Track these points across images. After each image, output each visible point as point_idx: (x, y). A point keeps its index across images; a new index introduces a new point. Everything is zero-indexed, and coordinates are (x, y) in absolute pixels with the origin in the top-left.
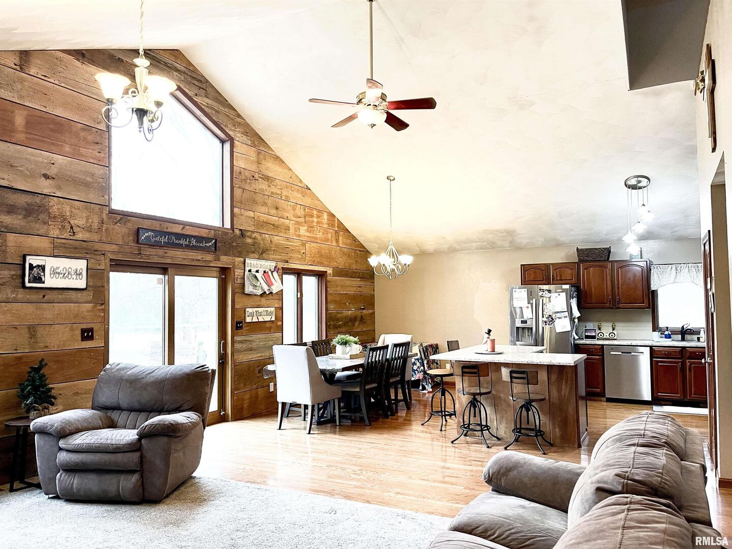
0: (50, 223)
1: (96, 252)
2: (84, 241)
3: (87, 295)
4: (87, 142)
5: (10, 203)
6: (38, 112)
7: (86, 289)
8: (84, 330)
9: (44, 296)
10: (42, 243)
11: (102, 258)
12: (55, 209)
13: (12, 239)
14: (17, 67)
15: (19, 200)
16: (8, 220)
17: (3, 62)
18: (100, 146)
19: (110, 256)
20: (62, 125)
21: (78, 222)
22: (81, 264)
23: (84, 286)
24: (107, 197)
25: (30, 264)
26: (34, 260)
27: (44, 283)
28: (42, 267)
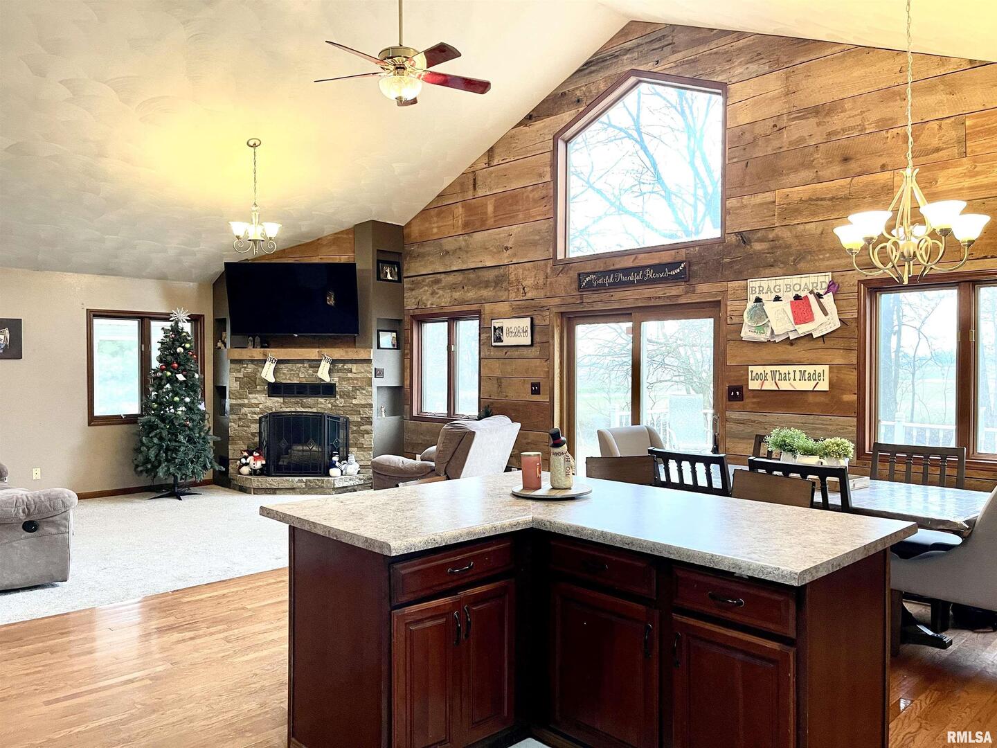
0: (510, 288)
1: (542, 309)
2: (533, 299)
3: (535, 351)
4: (535, 201)
5: (486, 279)
6: (501, 195)
7: (532, 345)
8: (533, 385)
9: (506, 353)
10: (504, 307)
11: (548, 313)
12: (513, 275)
13: (488, 308)
14: (487, 166)
15: (491, 275)
16: (486, 293)
17: (478, 168)
18: (546, 199)
19: (555, 310)
20: (517, 196)
21: (529, 282)
22: (526, 322)
23: (530, 343)
24: (551, 250)
25: (494, 327)
26: (496, 323)
27: (502, 341)
28: (501, 328)
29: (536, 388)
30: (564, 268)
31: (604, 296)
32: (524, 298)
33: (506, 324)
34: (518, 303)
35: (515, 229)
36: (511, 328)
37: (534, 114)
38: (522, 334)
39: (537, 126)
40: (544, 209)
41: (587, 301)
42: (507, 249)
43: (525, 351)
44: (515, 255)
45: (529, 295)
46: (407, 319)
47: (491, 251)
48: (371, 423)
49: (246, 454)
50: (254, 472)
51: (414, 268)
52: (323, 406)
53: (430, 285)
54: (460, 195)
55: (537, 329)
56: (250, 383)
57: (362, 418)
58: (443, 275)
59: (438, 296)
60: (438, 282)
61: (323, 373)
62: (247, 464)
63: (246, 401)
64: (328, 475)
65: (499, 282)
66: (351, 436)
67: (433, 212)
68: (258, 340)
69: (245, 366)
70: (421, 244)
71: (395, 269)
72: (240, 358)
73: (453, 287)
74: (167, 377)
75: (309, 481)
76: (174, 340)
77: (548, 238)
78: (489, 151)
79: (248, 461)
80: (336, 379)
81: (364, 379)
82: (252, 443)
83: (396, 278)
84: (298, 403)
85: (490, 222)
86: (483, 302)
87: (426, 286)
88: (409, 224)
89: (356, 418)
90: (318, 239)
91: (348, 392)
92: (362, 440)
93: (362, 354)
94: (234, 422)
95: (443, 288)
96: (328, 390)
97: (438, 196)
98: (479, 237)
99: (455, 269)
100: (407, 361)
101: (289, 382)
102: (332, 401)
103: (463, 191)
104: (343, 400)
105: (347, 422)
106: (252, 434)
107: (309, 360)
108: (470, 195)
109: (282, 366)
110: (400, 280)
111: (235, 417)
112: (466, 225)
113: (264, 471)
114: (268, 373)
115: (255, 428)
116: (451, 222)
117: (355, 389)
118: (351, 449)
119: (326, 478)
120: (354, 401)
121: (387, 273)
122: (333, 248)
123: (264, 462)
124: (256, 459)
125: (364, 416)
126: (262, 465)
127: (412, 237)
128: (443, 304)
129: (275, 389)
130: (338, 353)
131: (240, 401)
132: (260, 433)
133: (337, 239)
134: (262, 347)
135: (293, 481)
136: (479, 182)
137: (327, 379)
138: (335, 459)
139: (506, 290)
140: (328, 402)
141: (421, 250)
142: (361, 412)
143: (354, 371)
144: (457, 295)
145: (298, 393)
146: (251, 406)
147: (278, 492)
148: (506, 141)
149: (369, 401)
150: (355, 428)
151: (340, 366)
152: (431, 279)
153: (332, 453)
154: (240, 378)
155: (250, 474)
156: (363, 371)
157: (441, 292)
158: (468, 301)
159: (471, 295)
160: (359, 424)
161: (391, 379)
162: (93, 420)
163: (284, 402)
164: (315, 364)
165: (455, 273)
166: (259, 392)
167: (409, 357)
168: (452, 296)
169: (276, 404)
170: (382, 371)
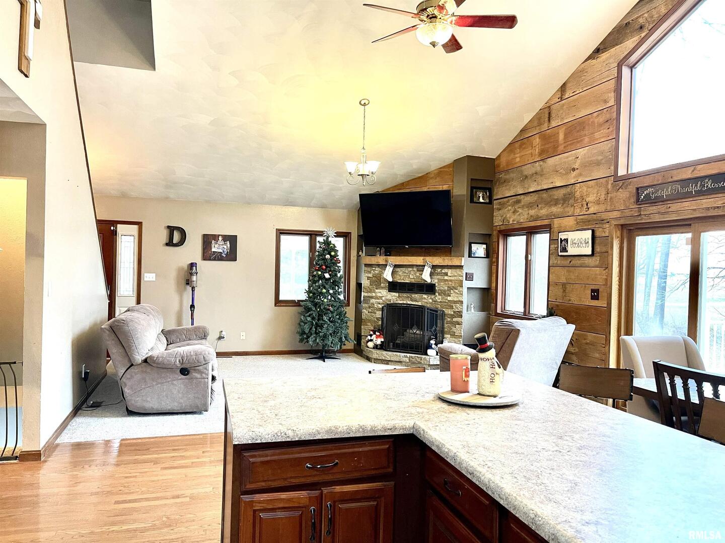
0: (575, 205)
1: (603, 222)
2: (595, 214)
3: (595, 261)
4: (600, 125)
5: (556, 197)
6: (570, 124)
7: (593, 254)
8: (593, 291)
9: (570, 262)
10: (570, 222)
11: (607, 226)
12: (578, 193)
13: (556, 223)
14: (560, 100)
15: (560, 193)
16: (555, 210)
17: (553, 103)
18: (609, 121)
19: (614, 223)
20: (584, 122)
21: (591, 198)
22: (588, 234)
23: (590, 253)
24: (612, 168)
25: (561, 239)
26: (563, 236)
27: (567, 252)
28: (566, 240)
29: (595, 295)
30: (623, 183)
31: (661, 208)
32: (587, 213)
33: (571, 236)
34: (582, 217)
35: (581, 152)
36: (575, 240)
37: (602, 47)
38: (584, 245)
39: (603, 58)
40: (607, 131)
41: (645, 213)
42: (574, 170)
43: (587, 261)
44: (580, 175)
45: (592, 210)
46: (495, 233)
47: (561, 173)
48: (461, 316)
49: (372, 333)
50: (376, 347)
51: (502, 192)
52: (426, 301)
53: (513, 205)
54: (537, 128)
55: (597, 241)
56: (377, 281)
57: (454, 312)
58: (522, 196)
59: (518, 214)
60: (519, 202)
61: (426, 276)
62: (371, 340)
63: (374, 294)
64: (426, 354)
65: (565, 200)
66: (446, 325)
67: (517, 145)
68: (383, 250)
69: (374, 269)
70: (507, 171)
71: (487, 194)
72: (370, 263)
73: (530, 206)
74: (319, 275)
75: (412, 357)
76: (324, 250)
77: (610, 157)
78: (562, 86)
79: (372, 338)
80: (436, 281)
81: (457, 282)
82: (377, 325)
83: (488, 201)
84: (408, 297)
85: (561, 148)
86: (553, 217)
87: (510, 206)
88: (499, 156)
89: (450, 312)
90: (427, 174)
91: (445, 291)
92: (454, 329)
93: (455, 262)
94: (365, 309)
95: (523, 207)
96: (429, 289)
97: (521, 131)
98: (551, 161)
99: (532, 190)
100: (494, 267)
101: (403, 281)
102: (433, 297)
103: (540, 124)
104: (440, 297)
105: (443, 314)
106: (377, 318)
107: (417, 266)
108: (545, 127)
109: (398, 269)
110: (491, 202)
111: (366, 305)
112: (542, 152)
113: (382, 347)
114: (388, 275)
115: (379, 314)
116: (530, 152)
117: (450, 289)
118: (446, 336)
119: (424, 356)
120: (449, 298)
121: (479, 197)
122: (438, 179)
123: (383, 340)
124: (377, 337)
125: (456, 310)
126: (381, 342)
127: (501, 166)
128: (522, 221)
129: (393, 287)
130: (437, 261)
131: (370, 294)
132: (382, 318)
133: (441, 172)
134: (385, 256)
135: (400, 356)
136: (553, 115)
137: (429, 280)
138: (433, 342)
139: (572, 206)
140: (429, 298)
141: (507, 177)
142: (454, 307)
143: (449, 274)
144: (532, 212)
145: (409, 290)
146: (377, 298)
147: (390, 363)
148: (578, 75)
149: (460, 299)
150: (449, 319)
151: (439, 270)
152: (513, 200)
153: (430, 337)
154: (370, 277)
155: (374, 348)
156: (456, 275)
157: (520, 210)
158: (541, 217)
159: (544, 212)
160: (452, 316)
161: (480, 281)
162: (278, 302)
163: (399, 296)
164: (421, 268)
165: (531, 194)
166: (382, 288)
167: (495, 264)
168: (528, 214)
169: (394, 297)
170: (472, 275)
